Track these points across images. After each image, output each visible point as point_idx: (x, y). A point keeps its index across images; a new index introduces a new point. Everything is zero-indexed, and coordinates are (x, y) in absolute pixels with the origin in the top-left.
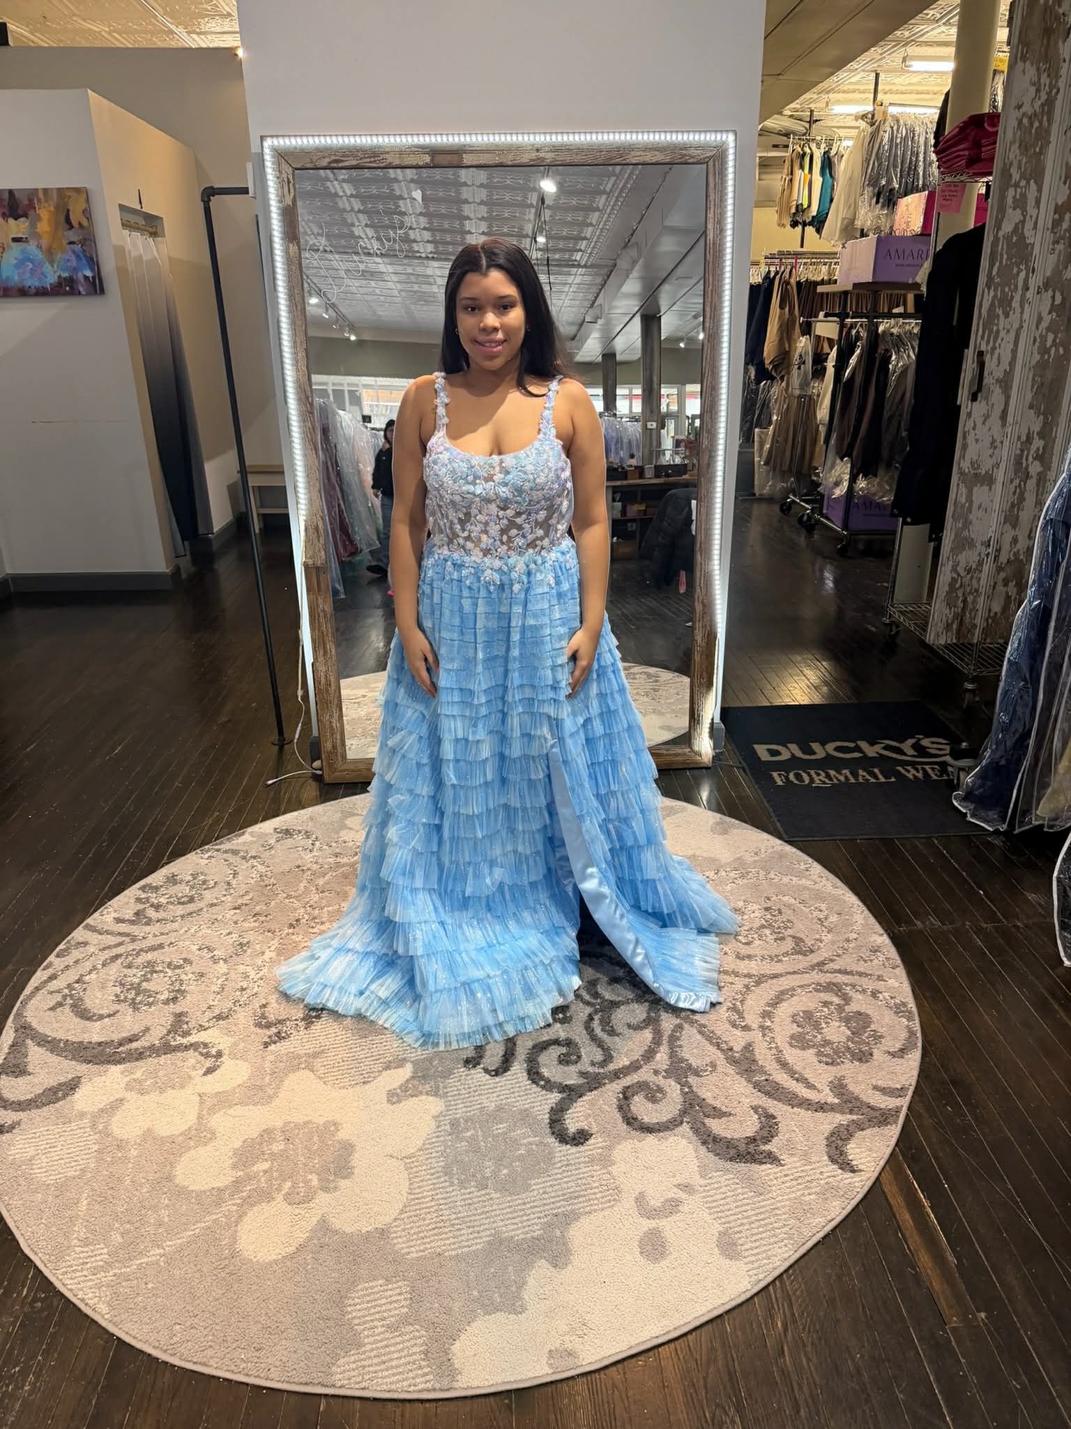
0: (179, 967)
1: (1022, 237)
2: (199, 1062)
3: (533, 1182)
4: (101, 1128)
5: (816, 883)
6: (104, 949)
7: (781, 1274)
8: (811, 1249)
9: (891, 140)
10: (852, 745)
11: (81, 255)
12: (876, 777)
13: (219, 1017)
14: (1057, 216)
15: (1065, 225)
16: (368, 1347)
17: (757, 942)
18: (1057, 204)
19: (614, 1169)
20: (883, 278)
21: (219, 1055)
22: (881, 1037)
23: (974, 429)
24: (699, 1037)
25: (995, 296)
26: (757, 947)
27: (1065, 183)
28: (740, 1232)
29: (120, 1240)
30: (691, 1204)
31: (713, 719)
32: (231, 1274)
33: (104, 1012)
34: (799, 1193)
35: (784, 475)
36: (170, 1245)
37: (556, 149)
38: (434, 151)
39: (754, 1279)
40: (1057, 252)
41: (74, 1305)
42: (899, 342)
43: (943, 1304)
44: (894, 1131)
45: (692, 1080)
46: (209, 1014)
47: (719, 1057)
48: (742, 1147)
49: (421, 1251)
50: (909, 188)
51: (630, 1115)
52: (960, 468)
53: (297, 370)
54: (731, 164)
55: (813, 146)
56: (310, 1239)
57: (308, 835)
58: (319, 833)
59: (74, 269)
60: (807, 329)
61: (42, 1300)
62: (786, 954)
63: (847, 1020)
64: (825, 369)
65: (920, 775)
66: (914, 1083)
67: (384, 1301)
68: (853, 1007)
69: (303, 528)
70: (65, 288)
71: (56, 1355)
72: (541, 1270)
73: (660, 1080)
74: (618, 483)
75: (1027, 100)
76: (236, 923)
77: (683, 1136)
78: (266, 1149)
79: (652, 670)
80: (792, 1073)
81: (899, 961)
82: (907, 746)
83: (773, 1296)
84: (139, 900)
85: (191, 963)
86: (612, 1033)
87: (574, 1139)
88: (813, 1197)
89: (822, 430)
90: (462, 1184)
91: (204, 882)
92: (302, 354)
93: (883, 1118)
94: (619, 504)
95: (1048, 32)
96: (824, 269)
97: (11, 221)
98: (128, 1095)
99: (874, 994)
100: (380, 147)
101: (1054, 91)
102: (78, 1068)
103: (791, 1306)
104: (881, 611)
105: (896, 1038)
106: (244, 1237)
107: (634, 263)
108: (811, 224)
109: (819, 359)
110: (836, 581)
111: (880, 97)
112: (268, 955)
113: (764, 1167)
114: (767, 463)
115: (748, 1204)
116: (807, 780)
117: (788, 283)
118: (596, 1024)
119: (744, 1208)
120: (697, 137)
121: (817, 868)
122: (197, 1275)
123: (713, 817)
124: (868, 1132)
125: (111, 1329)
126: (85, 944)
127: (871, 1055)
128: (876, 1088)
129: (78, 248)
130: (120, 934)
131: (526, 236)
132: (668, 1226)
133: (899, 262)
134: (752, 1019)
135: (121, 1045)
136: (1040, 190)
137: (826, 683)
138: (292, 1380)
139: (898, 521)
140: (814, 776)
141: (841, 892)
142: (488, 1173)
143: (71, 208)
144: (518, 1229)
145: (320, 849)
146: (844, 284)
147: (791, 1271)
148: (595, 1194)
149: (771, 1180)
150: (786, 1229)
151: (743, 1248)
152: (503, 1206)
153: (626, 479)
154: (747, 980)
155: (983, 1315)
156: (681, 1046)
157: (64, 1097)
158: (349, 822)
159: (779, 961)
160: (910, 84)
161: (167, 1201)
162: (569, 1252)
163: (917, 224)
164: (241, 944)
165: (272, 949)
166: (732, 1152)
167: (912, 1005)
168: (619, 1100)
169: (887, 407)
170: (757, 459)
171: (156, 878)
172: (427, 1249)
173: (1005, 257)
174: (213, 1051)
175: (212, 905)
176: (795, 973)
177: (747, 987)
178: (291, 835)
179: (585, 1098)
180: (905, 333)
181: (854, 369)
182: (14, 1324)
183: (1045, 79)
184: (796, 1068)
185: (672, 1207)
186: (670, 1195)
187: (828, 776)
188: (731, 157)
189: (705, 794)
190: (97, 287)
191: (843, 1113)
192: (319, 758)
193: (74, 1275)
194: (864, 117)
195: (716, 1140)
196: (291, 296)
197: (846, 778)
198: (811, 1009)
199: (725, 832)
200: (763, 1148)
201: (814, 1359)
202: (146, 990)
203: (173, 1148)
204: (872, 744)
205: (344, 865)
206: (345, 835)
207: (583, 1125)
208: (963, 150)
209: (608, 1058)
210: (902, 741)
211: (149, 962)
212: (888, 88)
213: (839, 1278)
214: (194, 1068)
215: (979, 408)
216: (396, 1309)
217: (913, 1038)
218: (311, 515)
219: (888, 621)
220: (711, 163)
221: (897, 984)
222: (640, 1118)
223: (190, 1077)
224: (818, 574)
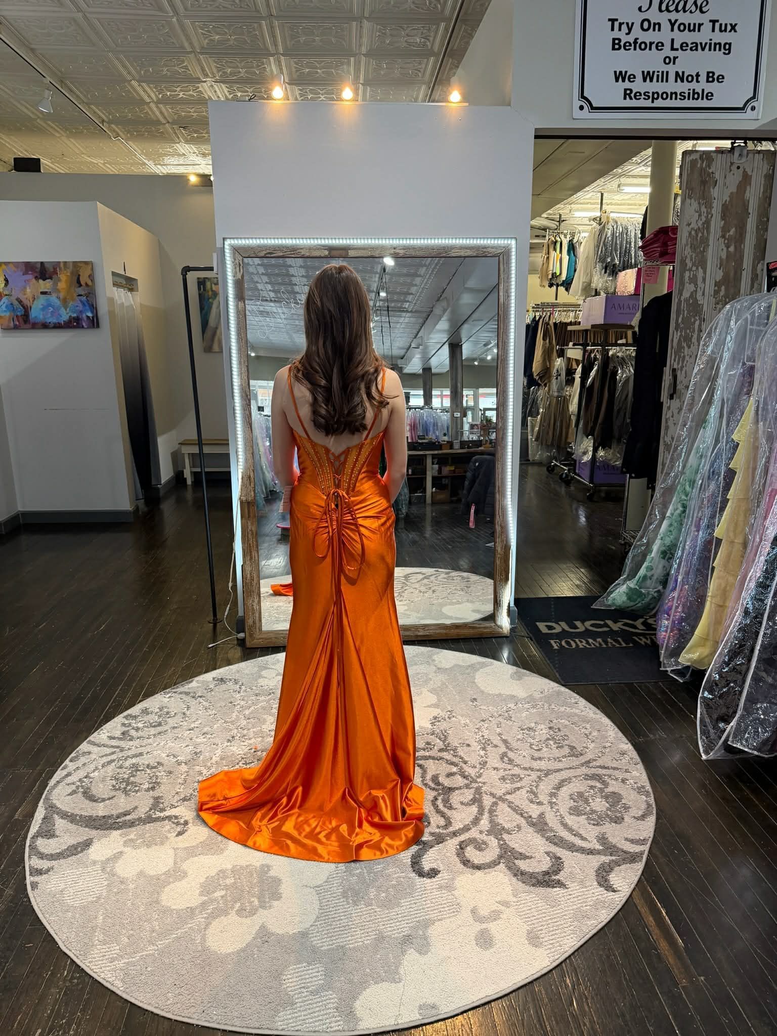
0: (155, 767)
1: (696, 300)
2: (173, 828)
3: (402, 901)
4: (108, 870)
5: (582, 711)
6: (103, 756)
7: (570, 956)
8: (588, 940)
9: (613, 234)
10: (602, 623)
11: (86, 304)
12: (619, 643)
13: (184, 800)
14: (716, 288)
15: (722, 293)
16: (298, 1005)
17: (545, 749)
18: (716, 282)
19: (456, 893)
20: (611, 321)
21: (186, 823)
22: (629, 808)
23: (672, 417)
24: (509, 810)
25: (681, 335)
26: (545, 752)
27: (720, 269)
28: (541, 930)
29: (126, 940)
30: (507, 913)
31: (509, 604)
32: (204, 961)
33: (106, 796)
34: (579, 905)
35: (549, 447)
36: (161, 944)
37: (405, 248)
38: (331, 249)
39: (552, 959)
40: (718, 309)
41: (99, 983)
42: (622, 362)
43: (676, 971)
44: (640, 867)
45: (505, 836)
46: (177, 798)
47: (523, 822)
48: (540, 878)
49: (329, 945)
50: (626, 263)
51: (465, 859)
52: (665, 442)
53: (241, 379)
54: (513, 257)
55: (562, 237)
56: (254, 938)
57: (236, 681)
58: (244, 680)
59: (81, 312)
60: (561, 354)
61: (78, 978)
62: (565, 757)
63: (606, 797)
64: (574, 379)
65: (649, 642)
66: (652, 836)
67: (307, 976)
68: (610, 789)
69: (240, 477)
70: (74, 324)
71: (89, 1012)
72: (411, 955)
73: (485, 838)
74: (436, 452)
75: (693, 221)
76: (191, 739)
77: (501, 872)
78: (221, 882)
79: (465, 574)
80: (571, 830)
81: (639, 760)
82: (638, 623)
83: (565, 968)
84: (124, 725)
85: (163, 765)
86: (451, 808)
87: (428, 874)
88: (588, 907)
89: (574, 418)
90: (355, 903)
91: (168, 713)
92: (244, 369)
93: (633, 858)
94: (436, 466)
95: (704, 183)
96: (572, 314)
97: (41, 281)
98: (126, 849)
99: (623, 781)
100: (297, 245)
101: (710, 216)
102: (90, 832)
103: (577, 975)
104: (618, 536)
105: (638, 809)
106: (211, 938)
107: (445, 311)
108: (562, 285)
109: (570, 372)
110: (586, 517)
111: (604, 206)
112: (215, 759)
113: (555, 889)
114: (537, 440)
115: (544, 913)
116: (574, 646)
117: (548, 324)
118: (439, 803)
119: (544, 915)
120: (492, 242)
121: (582, 702)
122: (181, 962)
123: (512, 669)
124: (623, 867)
125: (125, 996)
126: (89, 753)
127: (623, 819)
128: (626, 839)
129: (84, 298)
130: (112, 747)
131: (373, 291)
132: (493, 927)
133: (621, 311)
134: (543, 798)
135: (118, 817)
136: (705, 272)
137: (584, 583)
138: (249, 1026)
139: (626, 476)
140: (579, 643)
141: (598, 716)
142: (372, 896)
143: (81, 274)
144: (395, 930)
145: (245, 691)
146: (585, 325)
147: (576, 953)
148: (444, 908)
149: (560, 898)
150: (572, 927)
151: (544, 940)
152: (383, 916)
153: (441, 449)
154: (539, 773)
155: (702, 978)
156: (496, 816)
157: (82, 851)
158: (264, 673)
159: (560, 761)
160: (623, 200)
161: (157, 917)
162: (428, 943)
163: (631, 288)
164: (196, 753)
165: (217, 755)
166: (534, 881)
167: (648, 787)
168: (457, 850)
169: (616, 403)
170: (530, 437)
171: (135, 710)
172: (334, 944)
173: (686, 312)
174: (182, 821)
175: (174, 728)
176: (570, 768)
177: (539, 777)
178: (225, 682)
179: (434, 849)
180: (627, 356)
181: (594, 379)
182: (59, 993)
183: (703, 209)
184: (574, 827)
185: (495, 916)
186: (494, 908)
187: (588, 643)
188: (513, 253)
189: (505, 654)
190: (94, 323)
191: (605, 855)
192: (243, 631)
193: (97, 963)
194: (594, 219)
195: (522, 873)
196: (239, 334)
197: (600, 644)
198: (582, 789)
199: (520, 678)
200: (554, 877)
201: (594, 1007)
202: (132, 783)
203: (158, 883)
204: (615, 622)
205: (263, 701)
206: (262, 682)
207: (434, 866)
208: (657, 248)
209: (449, 823)
210: (635, 621)
211: (133, 764)
212: (609, 201)
213: (608, 957)
214: (169, 832)
215: (675, 403)
216: (316, 981)
217: (650, 808)
218: (246, 469)
219: (623, 542)
220: (501, 256)
221: (638, 775)
222: (471, 860)
223: (167, 837)
224: (574, 511)
